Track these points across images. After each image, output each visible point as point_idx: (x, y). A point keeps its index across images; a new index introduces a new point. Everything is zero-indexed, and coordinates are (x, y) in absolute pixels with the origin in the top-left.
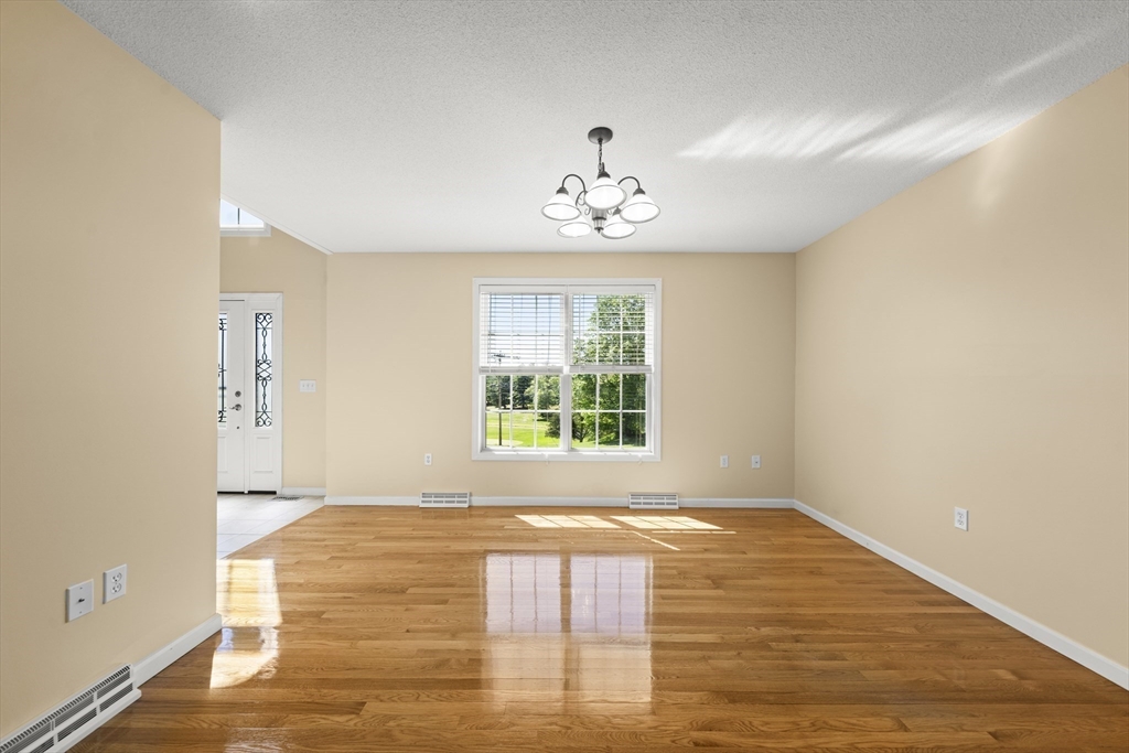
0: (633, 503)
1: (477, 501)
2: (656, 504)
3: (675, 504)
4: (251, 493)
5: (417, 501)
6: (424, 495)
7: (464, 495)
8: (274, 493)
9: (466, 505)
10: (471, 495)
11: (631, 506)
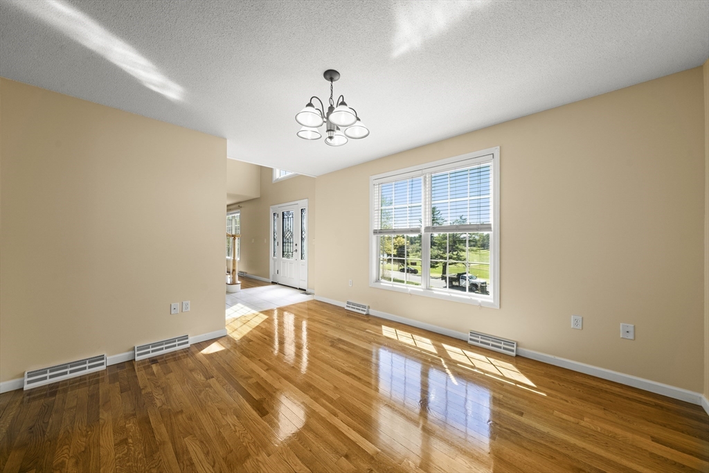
0: (471, 339)
1: (372, 312)
2: (492, 345)
3: (513, 351)
4: (300, 289)
5: (344, 305)
6: (348, 303)
7: (364, 307)
8: (305, 290)
9: (365, 313)
10: (369, 307)
11: (470, 342)
